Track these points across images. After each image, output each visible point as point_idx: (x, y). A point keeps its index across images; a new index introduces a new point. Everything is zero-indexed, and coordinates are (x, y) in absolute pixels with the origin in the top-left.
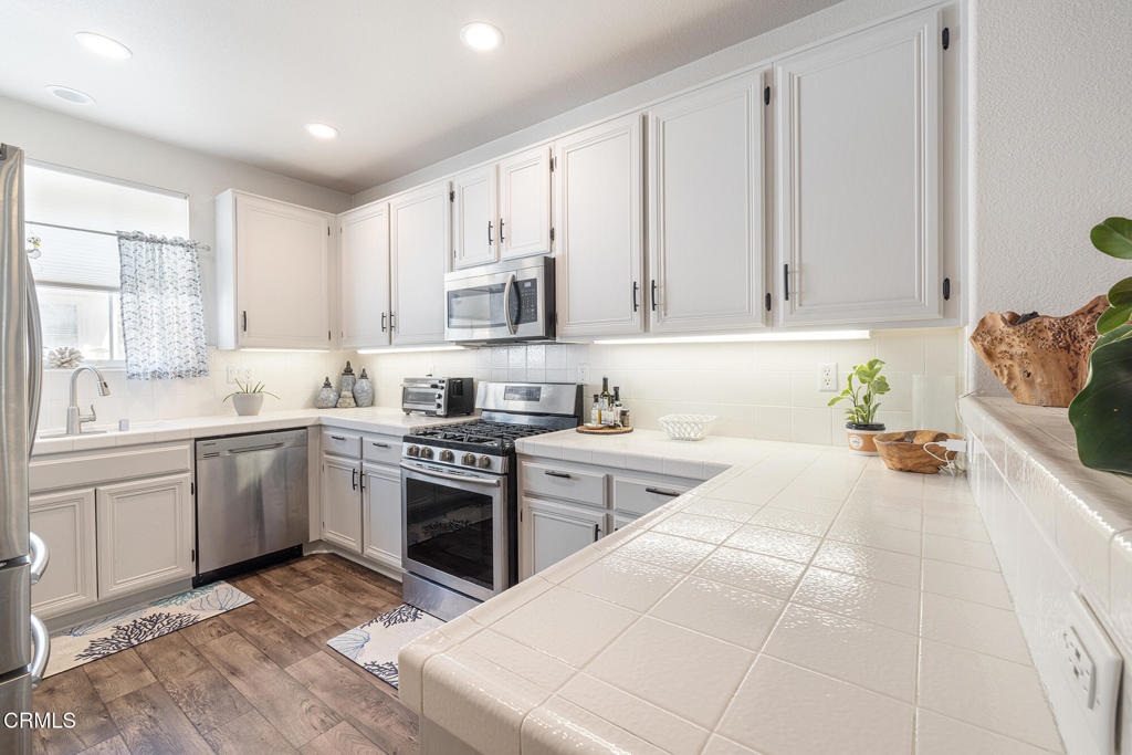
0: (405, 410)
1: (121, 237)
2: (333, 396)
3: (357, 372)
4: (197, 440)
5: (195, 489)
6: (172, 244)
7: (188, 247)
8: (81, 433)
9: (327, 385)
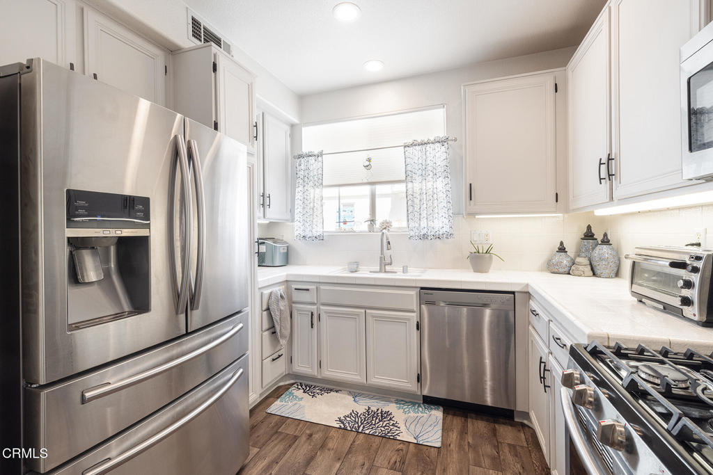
0: (634, 293)
1: (405, 147)
2: (566, 262)
3: (599, 236)
4: (422, 288)
5: (419, 326)
6: (433, 143)
7: (442, 142)
8: (385, 272)
9: (562, 249)
